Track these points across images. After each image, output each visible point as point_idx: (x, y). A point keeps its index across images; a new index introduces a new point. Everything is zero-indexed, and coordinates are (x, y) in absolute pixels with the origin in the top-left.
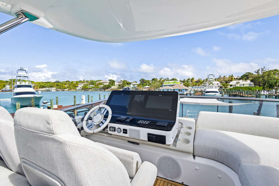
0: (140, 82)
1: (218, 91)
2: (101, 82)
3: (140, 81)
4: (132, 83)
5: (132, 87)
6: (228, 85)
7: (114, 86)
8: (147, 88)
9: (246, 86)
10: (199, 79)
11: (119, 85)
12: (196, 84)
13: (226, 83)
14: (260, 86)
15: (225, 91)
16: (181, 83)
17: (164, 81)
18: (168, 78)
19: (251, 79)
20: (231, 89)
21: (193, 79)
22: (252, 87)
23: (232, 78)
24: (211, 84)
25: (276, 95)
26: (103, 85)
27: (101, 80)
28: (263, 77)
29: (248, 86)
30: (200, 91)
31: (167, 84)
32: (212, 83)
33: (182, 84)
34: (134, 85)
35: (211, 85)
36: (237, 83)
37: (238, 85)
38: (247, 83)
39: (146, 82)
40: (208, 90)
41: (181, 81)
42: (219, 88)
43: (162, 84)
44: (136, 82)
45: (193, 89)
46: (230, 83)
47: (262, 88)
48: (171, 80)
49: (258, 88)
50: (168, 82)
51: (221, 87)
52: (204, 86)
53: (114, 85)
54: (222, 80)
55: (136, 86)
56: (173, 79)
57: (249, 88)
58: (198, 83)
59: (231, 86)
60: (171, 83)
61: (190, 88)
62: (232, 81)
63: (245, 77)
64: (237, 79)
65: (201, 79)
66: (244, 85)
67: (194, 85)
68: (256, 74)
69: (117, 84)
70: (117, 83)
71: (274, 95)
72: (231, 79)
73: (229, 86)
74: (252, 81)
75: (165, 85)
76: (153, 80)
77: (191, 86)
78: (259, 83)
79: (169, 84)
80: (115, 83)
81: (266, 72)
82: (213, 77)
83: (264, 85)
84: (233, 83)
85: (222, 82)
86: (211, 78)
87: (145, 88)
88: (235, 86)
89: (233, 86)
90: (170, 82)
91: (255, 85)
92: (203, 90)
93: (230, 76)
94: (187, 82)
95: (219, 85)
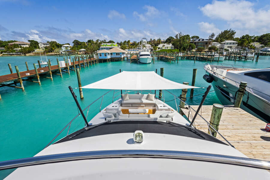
0: (73, 44)
1: (150, 54)
2: (16, 43)
3: (73, 43)
4: (63, 45)
5: (64, 50)
6: (157, 48)
7: (38, 50)
8: (83, 51)
9: (169, 48)
10: (134, 42)
11: (46, 48)
12: (132, 47)
13: (156, 46)
14: (178, 48)
15: (155, 53)
16: (118, 46)
17: (101, 43)
18: (105, 40)
19: (172, 42)
20: (159, 52)
21: (129, 41)
22: (173, 49)
23: (160, 42)
25: (187, 56)
26: (21, 47)
27: (15, 41)
28: (180, 41)
29: (170, 48)
30: (135, 54)
31: (104, 47)
32: (145, 46)
33: (119, 47)
34: (66, 47)
35: (144, 48)
36: (164, 46)
37: (164, 48)
38: (169, 46)
39: (80, 45)
40: (142, 53)
41: (118, 43)
42: (150, 50)
43: (99, 46)
44: (69, 44)
45: (129, 52)
46: (158, 46)
47: (178, 50)
48: (108, 42)
49: (176, 50)
50: (105, 44)
51: (152, 50)
52: (138, 48)
53: (39, 48)
54: (152, 43)
55: (69, 48)
56: (110, 42)
57: (171, 51)
58: (134, 45)
59: (159, 48)
60: (109, 46)
61: (126, 51)
62: (160, 44)
63: (169, 41)
64: (163, 42)
65: (136, 42)
66: (167, 47)
67: (130, 48)
68: (176, 38)
69: (41, 46)
70: (43, 46)
71: (186, 57)
73: (158, 49)
74: (173, 44)
75: (102, 48)
76: (89, 41)
77: (128, 49)
78: (177, 46)
79: (107, 47)
80: (39, 45)
81: (182, 37)
82: (146, 41)
83: (180, 48)
84: (160, 46)
85: (153, 45)
86: (144, 42)
87: (81, 51)
88: (162, 48)
89: (160, 49)
90: (108, 44)
91: (175, 48)
92: (138, 53)
93: (158, 39)
94: (124, 45)
95: (151, 47)
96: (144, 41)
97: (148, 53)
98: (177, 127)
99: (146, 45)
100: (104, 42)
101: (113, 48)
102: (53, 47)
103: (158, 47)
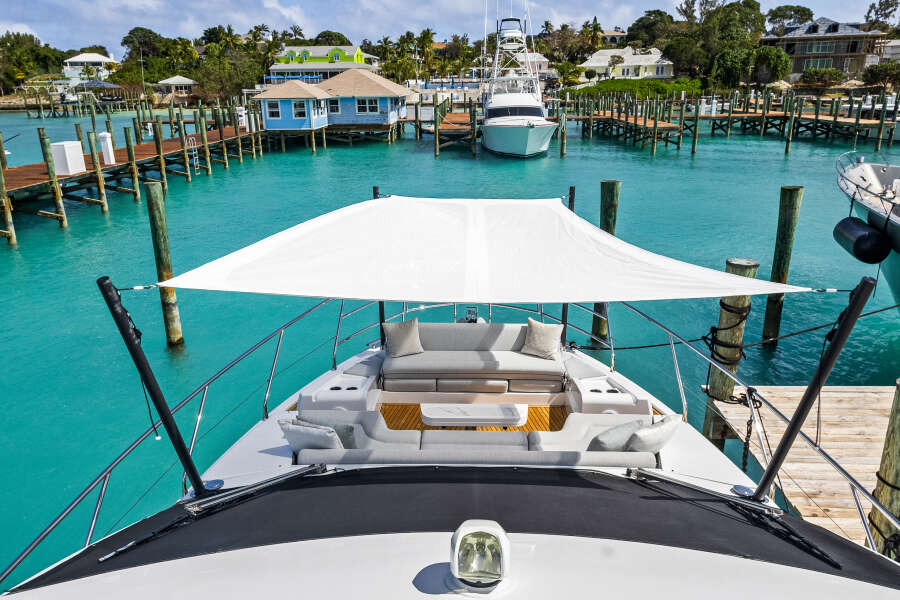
0: (125, 50)
1: (540, 104)
3: (125, 42)
4: (72, 53)
5: (75, 82)
6: (577, 73)
8: (178, 88)
9: (646, 75)
10: (456, 39)
12: (443, 68)
13: (573, 59)
14: (693, 75)
15: (568, 100)
16: (369, 61)
17: (275, 45)
18: (297, 31)
19: (663, 41)
20: (589, 93)
21: (427, 36)
22: (667, 81)
23: (594, 38)
24: (512, 70)
25: (745, 116)
28: (705, 32)
29: (650, 74)
30: (461, 105)
31: (294, 66)
32: (514, 64)
33: (376, 65)
34: (88, 68)
35: (512, 74)
36: (616, 60)
37: (616, 73)
38: (648, 62)
39: (165, 54)
40: (498, 101)
41: (367, 47)
42: (543, 84)
43: (266, 63)
44: (102, 51)
45: (430, 92)
46: (585, 60)
47: (698, 83)
48: (316, 42)
49: (686, 87)
50: (298, 50)
51: (550, 83)
52: (478, 74)
54: (555, 44)
55: (104, 74)
56: (326, 38)
57: (654, 87)
58: (453, 57)
59: (590, 74)
60: (319, 57)
61: (411, 91)
62: (595, 51)
63: (645, 32)
64: (613, 39)
65: (465, 40)
66: (637, 70)
67: (432, 72)
68: (682, 18)
71: (742, 119)
72: (592, 41)
73: (582, 78)
74: (667, 53)
75: (281, 73)
76: (212, 35)
77: (422, 77)
78: (691, 62)
79: (308, 65)
81: (718, 11)
82: (517, 34)
83: (707, 72)
84: (598, 60)
85: (556, 54)
86: (511, 40)
87: (168, 89)
88: (606, 74)
89: (596, 79)
90: (313, 51)
91: (677, 70)
92: (474, 100)
93: (586, 26)
94: (401, 55)
95: (545, 70)
96: (508, 34)
97: (534, 100)
98: (686, 505)
99: (520, 57)
100: (294, 38)
101: (342, 71)
102: (19, 64)
103: (583, 65)
